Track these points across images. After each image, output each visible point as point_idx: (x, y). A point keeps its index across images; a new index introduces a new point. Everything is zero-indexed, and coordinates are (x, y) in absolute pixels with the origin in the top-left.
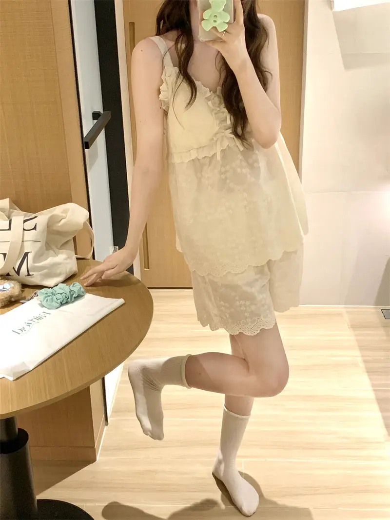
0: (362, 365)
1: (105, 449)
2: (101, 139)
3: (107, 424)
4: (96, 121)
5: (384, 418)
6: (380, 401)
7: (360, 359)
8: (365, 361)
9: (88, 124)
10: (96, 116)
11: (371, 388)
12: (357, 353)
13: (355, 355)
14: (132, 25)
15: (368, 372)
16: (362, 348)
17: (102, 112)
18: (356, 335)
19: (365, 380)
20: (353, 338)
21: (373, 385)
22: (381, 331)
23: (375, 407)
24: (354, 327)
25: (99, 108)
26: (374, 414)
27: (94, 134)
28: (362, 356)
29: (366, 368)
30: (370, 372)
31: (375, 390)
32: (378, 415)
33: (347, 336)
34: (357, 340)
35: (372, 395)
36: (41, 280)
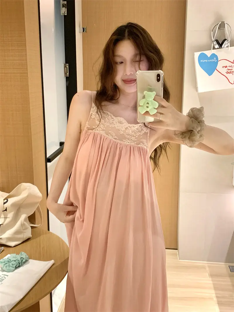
0: (215, 299)
8: (217, 297)
10: (62, 144)
12: (213, 292)
16: (216, 289)
18: (213, 281)
24: (212, 276)
27: (55, 154)
28: (216, 294)
29: (218, 301)
34: (213, 284)
36: (6, 242)
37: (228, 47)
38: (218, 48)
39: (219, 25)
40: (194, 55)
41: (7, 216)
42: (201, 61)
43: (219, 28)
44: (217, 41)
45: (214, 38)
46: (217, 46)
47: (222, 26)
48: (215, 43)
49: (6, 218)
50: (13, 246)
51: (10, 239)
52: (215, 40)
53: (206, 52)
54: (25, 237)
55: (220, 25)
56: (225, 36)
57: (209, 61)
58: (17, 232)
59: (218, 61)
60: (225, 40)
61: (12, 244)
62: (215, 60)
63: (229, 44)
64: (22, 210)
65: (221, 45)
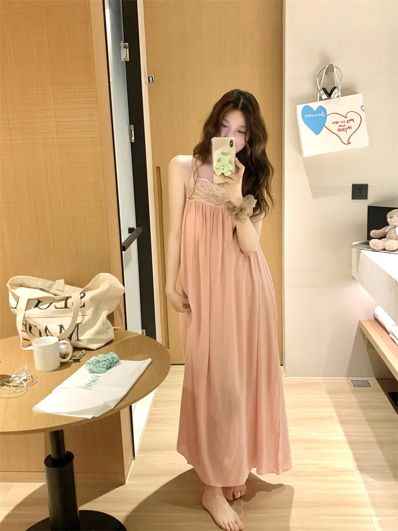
0: (336, 418)
1: (133, 476)
2: (134, 245)
3: (134, 459)
4: (130, 234)
5: (354, 454)
6: (350, 443)
7: (335, 414)
8: (338, 416)
9: (125, 235)
10: (131, 230)
11: (343, 434)
12: (332, 410)
13: (330, 411)
14: (158, 168)
15: (341, 423)
17: (135, 228)
19: (339, 429)
20: (329, 400)
21: (345, 432)
22: (352, 395)
23: (347, 446)
25: (133, 225)
27: (129, 242)
28: (336, 412)
29: (340, 420)
30: (342, 423)
31: (346, 435)
33: (325, 398)
35: (344, 438)
36: (87, 344)
37: (338, 97)
38: (325, 99)
39: (325, 69)
40: (296, 109)
41: (85, 313)
42: (306, 116)
43: (326, 73)
44: (324, 90)
45: (320, 84)
46: (324, 97)
47: (330, 69)
48: (322, 92)
49: (84, 316)
50: (95, 349)
51: (91, 341)
52: (323, 89)
53: (311, 105)
54: (108, 338)
55: (328, 68)
56: (334, 83)
57: (315, 116)
58: (98, 333)
59: (326, 116)
60: (335, 88)
61: (94, 346)
62: (322, 114)
63: (340, 93)
64: (101, 306)
65: (329, 95)
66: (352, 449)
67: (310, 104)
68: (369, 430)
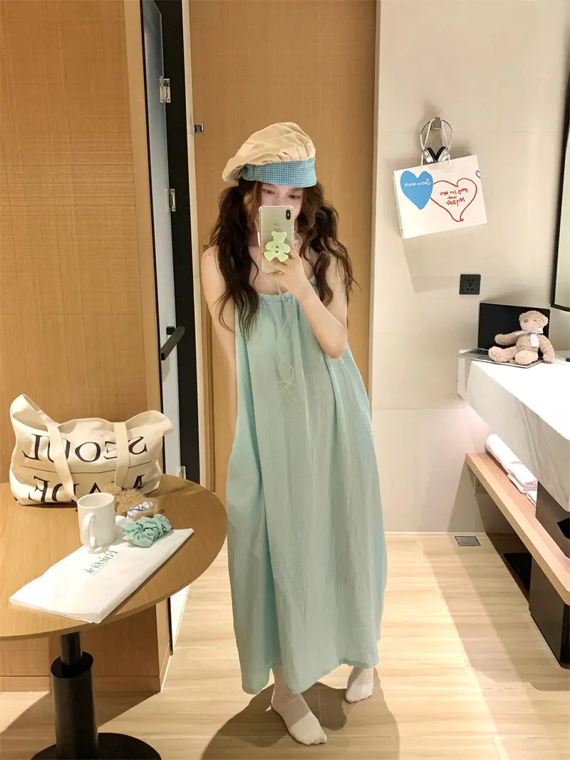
0: (439, 591)
3: (172, 654)
4: (169, 336)
5: (464, 643)
6: (459, 626)
7: (436, 585)
8: (441, 587)
9: (164, 338)
10: (170, 331)
11: (449, 614)
12: (434, 579)
13: (432, 582)
15: (445, 598)
16: (437, 574)
17: (175, 327)
18: (431, 562)
19: (443, 605)
20: (429, 565)
21: (451, 611)
22: (457, 558)
23: (455, 632)
24: (429, 554)
25: (172, 323)
26: (454, 639)
27: (168, 348)
28: (439, 583)
29: (444, 594)
30: (447, 598)
31: (452, 616)
32: (458, 640)
33: (422, 563)
34: (433, 567)
35: (450, 620)
37: (447, 159)
38: (431, 163)
39: (430, 123)
40: (392, 176)
42: (406, 185)
43: (431, 128)
44: (430, 150)
45: (424, 144)
46: (430, 159)
47: (437, 124)
48: (427, 153)
52: (427, 149)
53: (413, 170)
55: (433, 123)
56: (441, 141)
57: (418, 184)
59: (432, 184)
60: (443, 148)
62: (427, 182)
63: (449, 156)
65: (436, 158)
66: (461, 636)
67: (411, 170)
68: (481, 607)
